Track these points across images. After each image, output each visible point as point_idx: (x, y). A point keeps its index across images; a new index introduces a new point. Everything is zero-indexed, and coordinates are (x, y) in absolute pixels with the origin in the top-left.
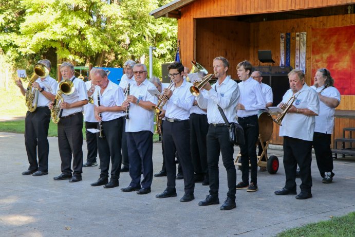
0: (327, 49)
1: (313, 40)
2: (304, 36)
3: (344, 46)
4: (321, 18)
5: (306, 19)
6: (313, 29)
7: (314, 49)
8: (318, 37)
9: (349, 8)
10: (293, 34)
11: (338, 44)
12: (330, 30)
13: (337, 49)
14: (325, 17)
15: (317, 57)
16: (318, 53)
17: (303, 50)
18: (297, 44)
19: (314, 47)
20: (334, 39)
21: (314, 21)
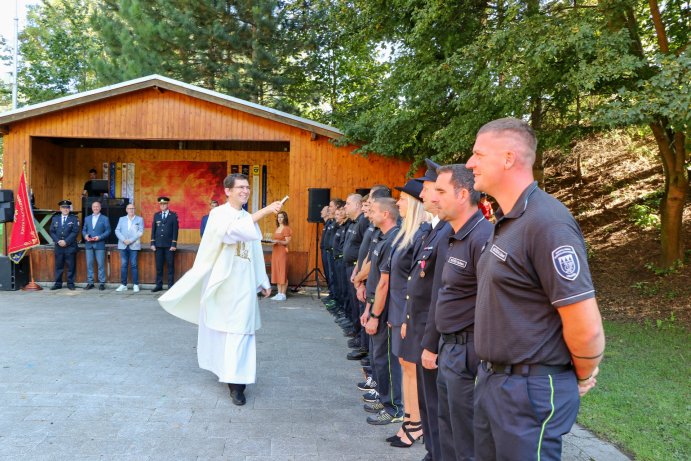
0: (158, 182)
1: (143, 172)
2: (132, 168)
3: (177, 180)
4: (152, 151)
5: (134, 151)
6: (142, 161)
7: (142, 181)
8: (149, 169)
9: (181, 144)
10: (119, 165)
11: (170, 177)
12: (162, 163)
13: (170, 182)
14: (156, 150)
15: (148, 190)
16: (148, 186)
17: (132, 181)
18: (124, 175)
19: (143, 179)
20: (166, 172)
21: (143, 153)
